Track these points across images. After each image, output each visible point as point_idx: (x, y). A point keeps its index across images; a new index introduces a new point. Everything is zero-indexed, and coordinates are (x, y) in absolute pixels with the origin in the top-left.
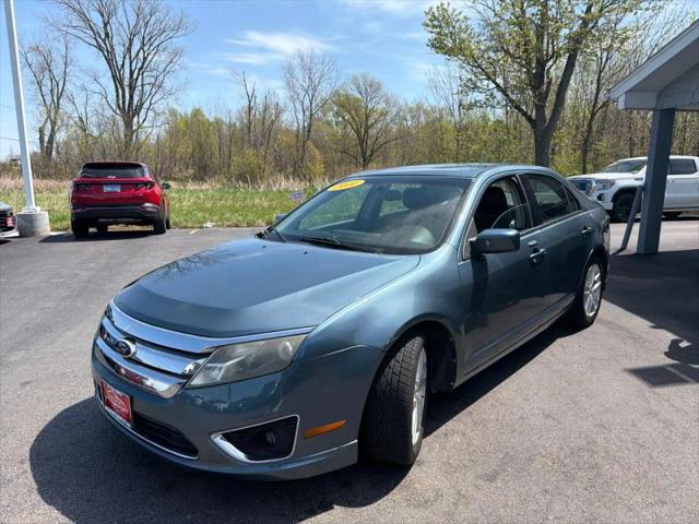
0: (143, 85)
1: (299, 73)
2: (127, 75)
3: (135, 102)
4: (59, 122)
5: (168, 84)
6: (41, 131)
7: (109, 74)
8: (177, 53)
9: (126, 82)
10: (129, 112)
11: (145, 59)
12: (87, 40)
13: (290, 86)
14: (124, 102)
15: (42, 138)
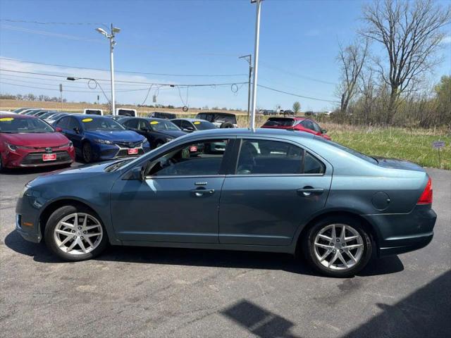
0: (409, 63)
3: (401, 75)
4: (353, 92)
6: (343, 96)
7: (388, 58)
8: (440, 37)
9: (398, 62)
10: (396, 83)
11: (414, 45)
12: (379, 39)
14: (394, 77)
15: (342, 100)
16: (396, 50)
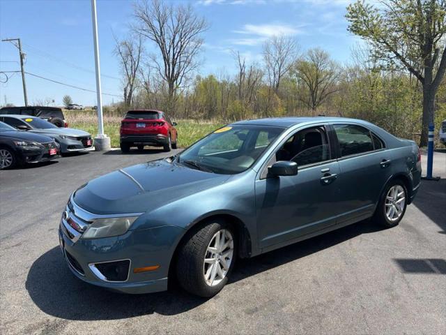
0: (180, 62)
1: (272, 50)
2: (171, 56)
3: (175, 73)
4: (134, 85)
5: (194, 60)
6: (125, 90)
7: (162, 56)
8: (200, 42)
9: (171, 61)
10: (172, 79)
11: (182, 46)
12: (151, 37)
13: (267, 59)
14: (169, 73)
15: (125, 94)
16: (168, 50)
